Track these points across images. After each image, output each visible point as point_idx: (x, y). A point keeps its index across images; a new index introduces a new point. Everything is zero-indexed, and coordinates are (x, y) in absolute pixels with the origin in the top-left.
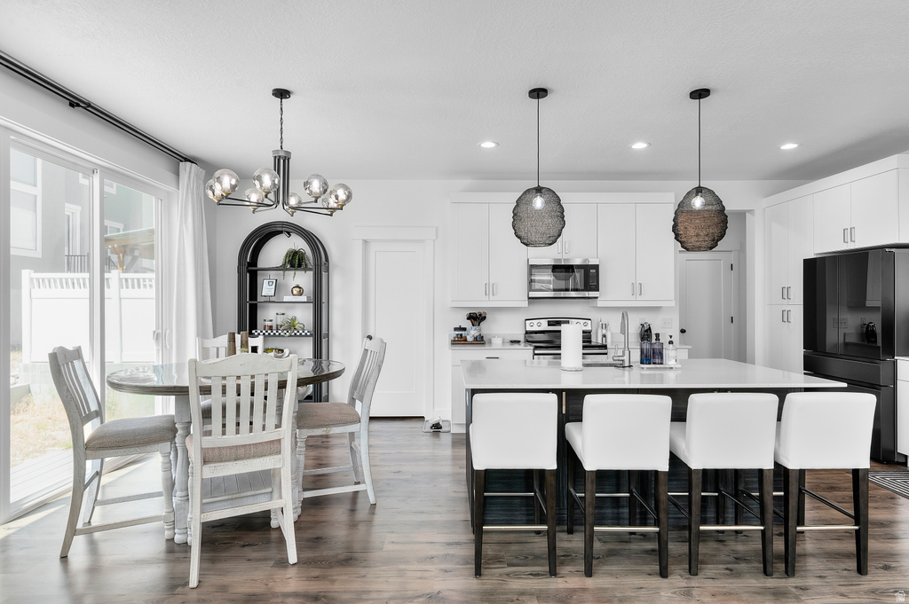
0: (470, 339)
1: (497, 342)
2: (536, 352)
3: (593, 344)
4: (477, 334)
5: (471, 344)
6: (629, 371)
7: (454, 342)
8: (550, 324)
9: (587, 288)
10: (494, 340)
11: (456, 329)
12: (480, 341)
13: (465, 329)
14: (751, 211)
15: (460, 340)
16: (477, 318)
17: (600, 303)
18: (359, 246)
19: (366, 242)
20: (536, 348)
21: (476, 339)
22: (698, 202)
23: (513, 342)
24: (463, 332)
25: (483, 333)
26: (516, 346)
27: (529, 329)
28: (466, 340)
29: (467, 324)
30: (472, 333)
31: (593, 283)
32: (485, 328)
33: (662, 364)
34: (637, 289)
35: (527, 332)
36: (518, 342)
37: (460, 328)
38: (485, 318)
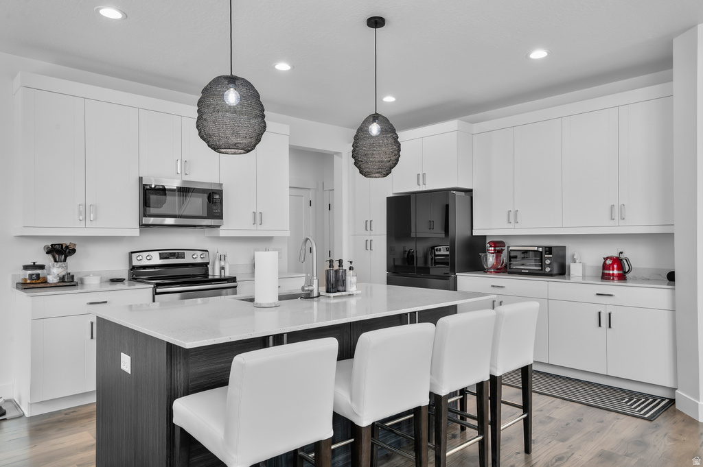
0: (52, 279)
1: (92, 282)
2: (158, 290)
3: (210, 277)
4: (64, 273)
5: (56, 286)
6: (317, 301)
7: (24, 286)
8: (162, 257)
9: (211, 215)
10: (88, 281)
11: (26, 268)
12: (67, 282)
13: (42, 267)
15: (35, 281)
16: (61, 251)
17: (222, 232)
20: (158, 285)
21: (62, 279)
22: (374, 129)
23: (114, 281)
24: (39, 272)
25: (71, 270)
26: (119, 286)
27: (135, 263)
28: (45, 282)
29: (46, 260)
30: (54, 272)
31: (216, 210)
32: (73, 265)
33: (345, 291)
34: (258, 218)
35: (133, 268)
36: (121, 280)
37: (34, 266)
38: (74, 251)
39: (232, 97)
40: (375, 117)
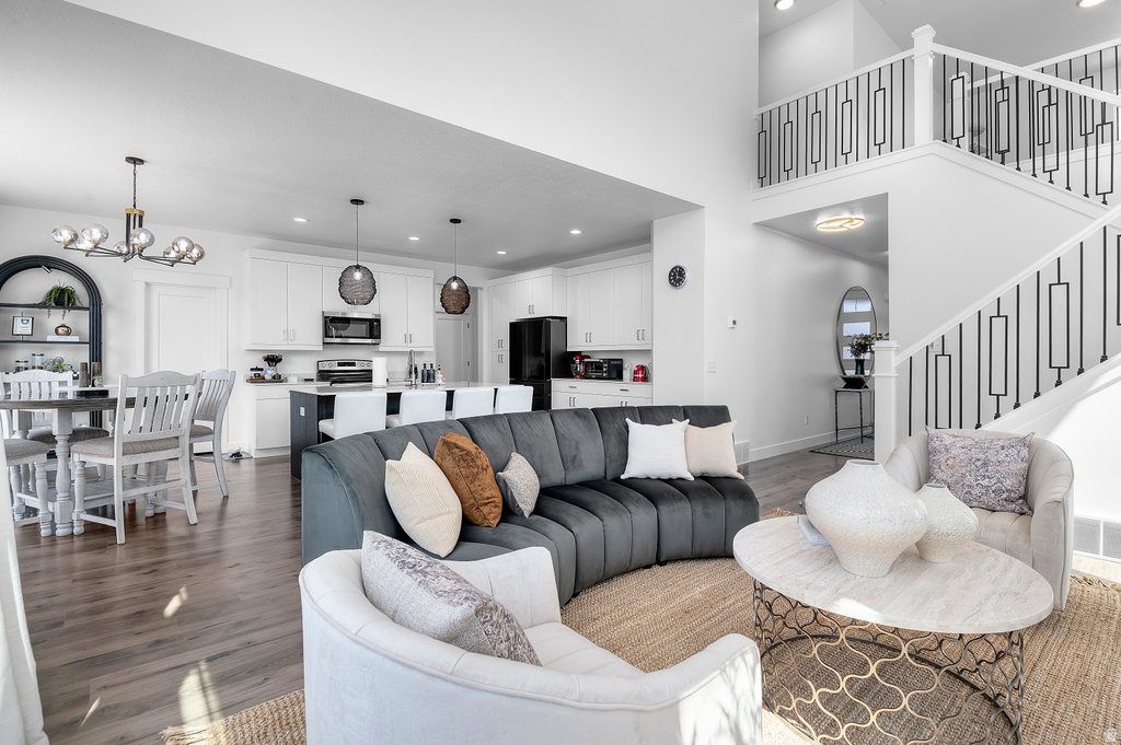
0: (268, 377)
1: (293, 380)
4: (275, 374)
5: (270, 382)
7: (251, 380)
8: (340, 365)
9: (371, 336)
10: (290, 379)
11: (252, 370)
12: (277, 379)
13: (262, 370)
14: (481, 288)
15: (257, 378)
16: (273, 360)
17: (381, 348)
18: (141, 288)
19: (147, 284)
20: (333, 382)
21: (274, 377)
22: (454, 285)
23: (308, 380)
24: (260, 372)
25: (279, 372)
26: (310, 383)
27: (321, 369)
28: (264, 378)
29: (264, 365)
30: (269, 373)
31: (375, 332)
32: (281, 369)
33: (434, 382)
34: (408, 338)
35: (320, 372)
36: (312, 380)
37: (257, 369)
38: (281, 360)
39: (358, 275)
40: (455, 278)
